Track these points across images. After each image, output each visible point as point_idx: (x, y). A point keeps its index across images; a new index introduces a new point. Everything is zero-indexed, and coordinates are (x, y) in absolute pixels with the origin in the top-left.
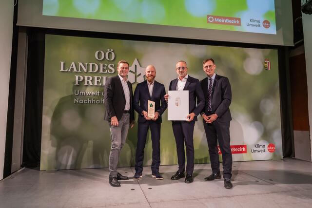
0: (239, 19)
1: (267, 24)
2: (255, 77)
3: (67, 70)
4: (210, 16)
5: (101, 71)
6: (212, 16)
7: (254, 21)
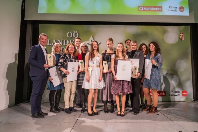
0: (161, 7)
1: (182, 9)
2: (173, 45)
3: (51, 44)
4: (140, 6)
6: (142, 6)
7: (172, 7)
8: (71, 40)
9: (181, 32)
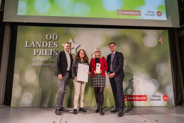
0: (140, 12)
1: (159, 14)
2: (152, 49)
3: (29, 46)
4: (119, 10)
5: (49, 46)
6: (121, 10)
7: (150, 12)
8: (50, 43)
9: (159, 36)
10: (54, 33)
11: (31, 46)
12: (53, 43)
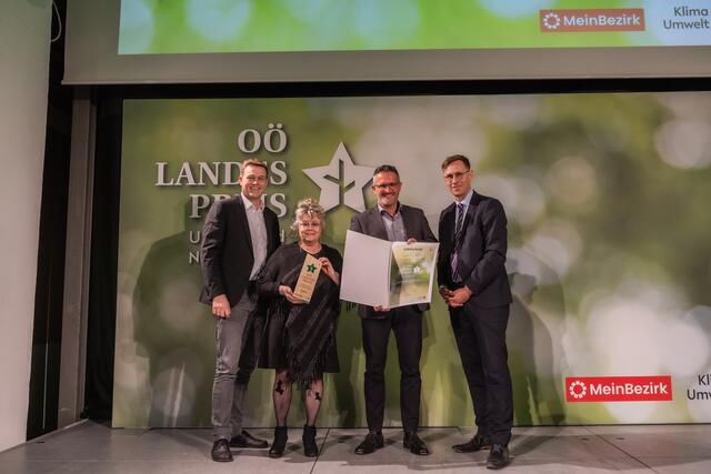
0: (640, 12)
3: (171, 183)
4: (548, 12)
6: (554, 12)
7: (687, 12)
10: (271, 126)
11: (178, 183)
12: (269, 165)
